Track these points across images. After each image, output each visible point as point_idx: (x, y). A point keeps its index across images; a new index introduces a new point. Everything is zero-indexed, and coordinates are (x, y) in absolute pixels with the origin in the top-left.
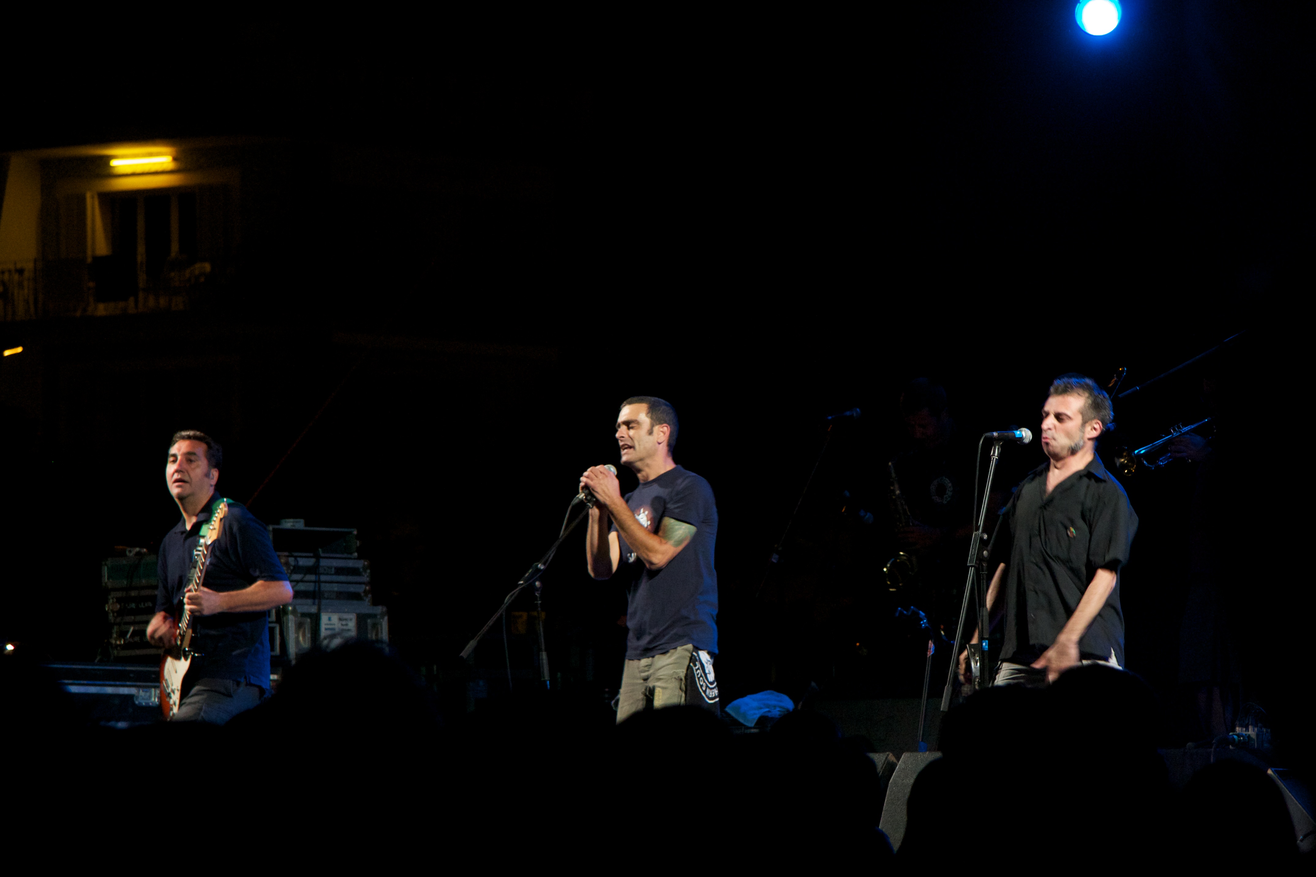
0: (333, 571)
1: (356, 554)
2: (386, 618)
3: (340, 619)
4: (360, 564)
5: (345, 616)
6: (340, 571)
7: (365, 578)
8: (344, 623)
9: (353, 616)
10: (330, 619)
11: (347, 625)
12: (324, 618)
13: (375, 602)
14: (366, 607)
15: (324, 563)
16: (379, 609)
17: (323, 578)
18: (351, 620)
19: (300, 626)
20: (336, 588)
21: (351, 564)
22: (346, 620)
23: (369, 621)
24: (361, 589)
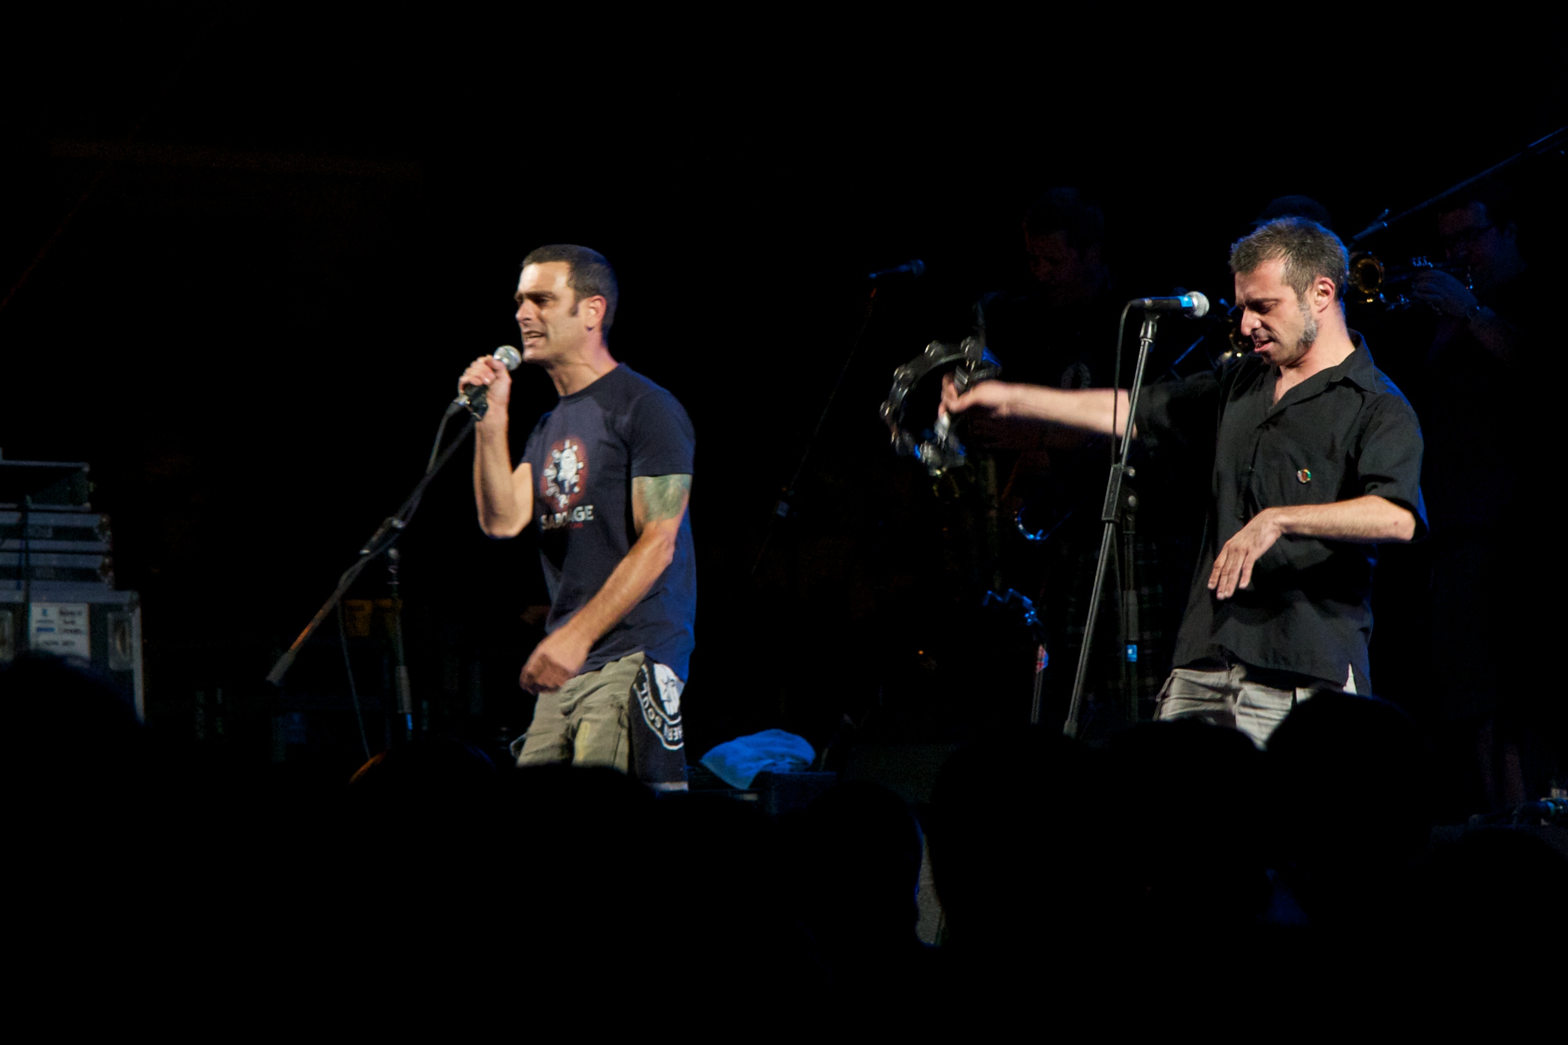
0: (50, 533)
1: (88, 505)
2: (138, 611)
3: (62, 613)
4: (95, 521)
5: (70, 608)
6: (60, 533)
7: (103, 545)
8: (68, 619)
9: (83, 608)
10: (44, 613)
11: (73, 622)
12: (36, 612)
13: (119, 586)
14: (104, 593)
15: (35, 519)
16: (126, 597)
17: (34, 544)
18: (80, 613)
20: (54, 560)
21: (78, 521)
22: (72, 613)
23: (110, 616)
24: (96, 562)
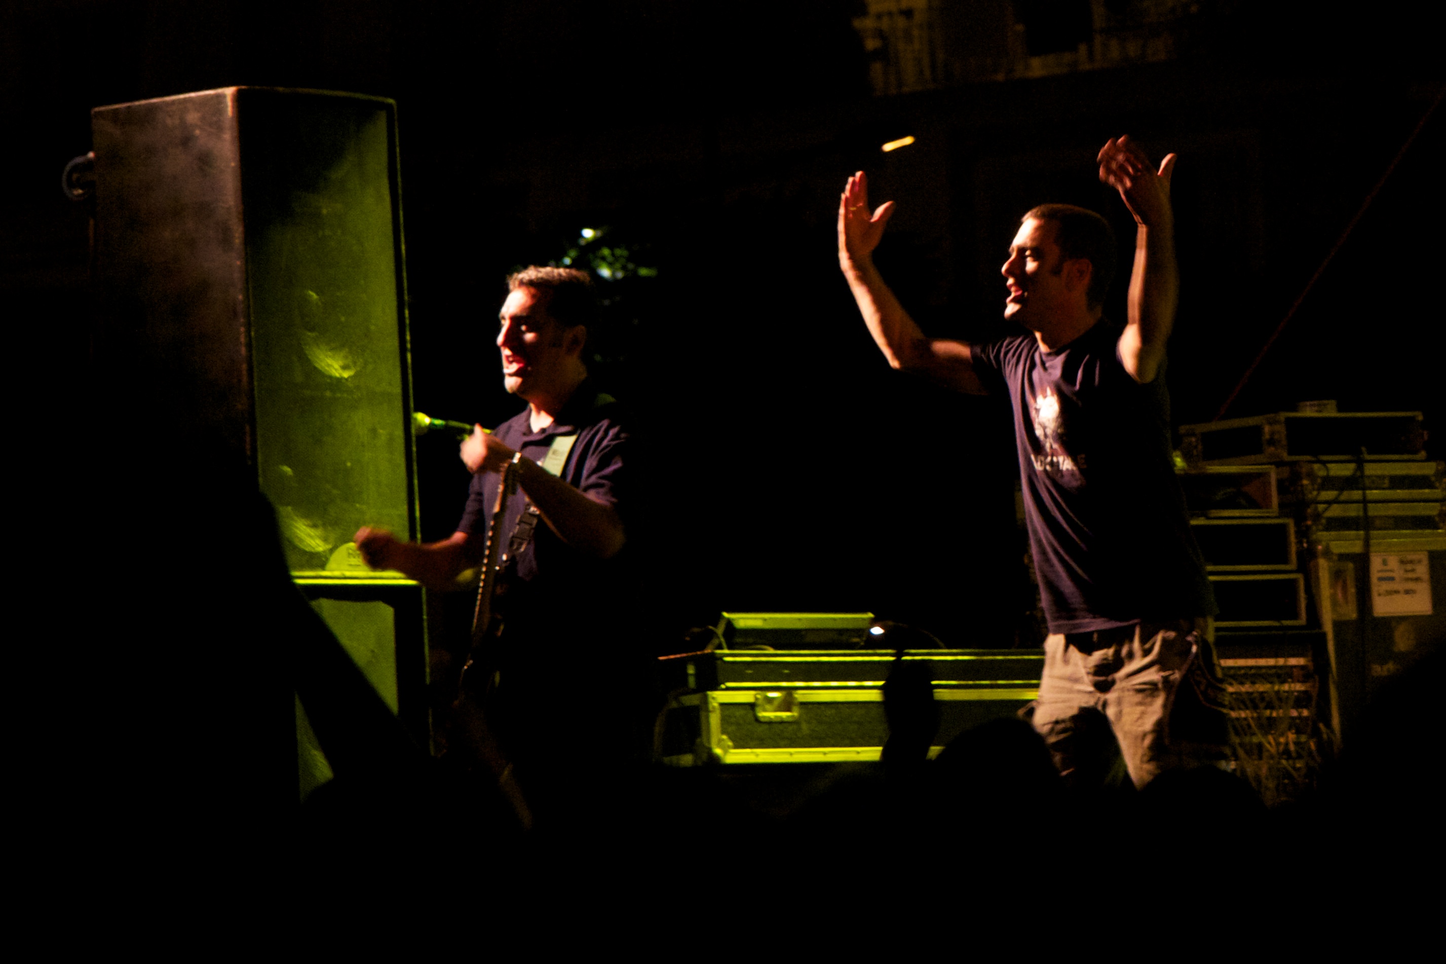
0: (1387, 481)
1: (1423, 454)
3: (1402, 562)
4: (1429, 469)
5: (1410, 555)
6: (1397, 482)
7: (1440, 490)
8: (1409, 567)
9: (1424, 557)
10: (1385, 563)
11: (1413, 570)
12: (1376, 563)
15: (1371, 470)
17: (1371, 494)
18: (1420, 561)
19: (1337, 575)
20: (1393, 510)
21: (1415, 470)
22: (1411, 562)
24: (1434, 510)
